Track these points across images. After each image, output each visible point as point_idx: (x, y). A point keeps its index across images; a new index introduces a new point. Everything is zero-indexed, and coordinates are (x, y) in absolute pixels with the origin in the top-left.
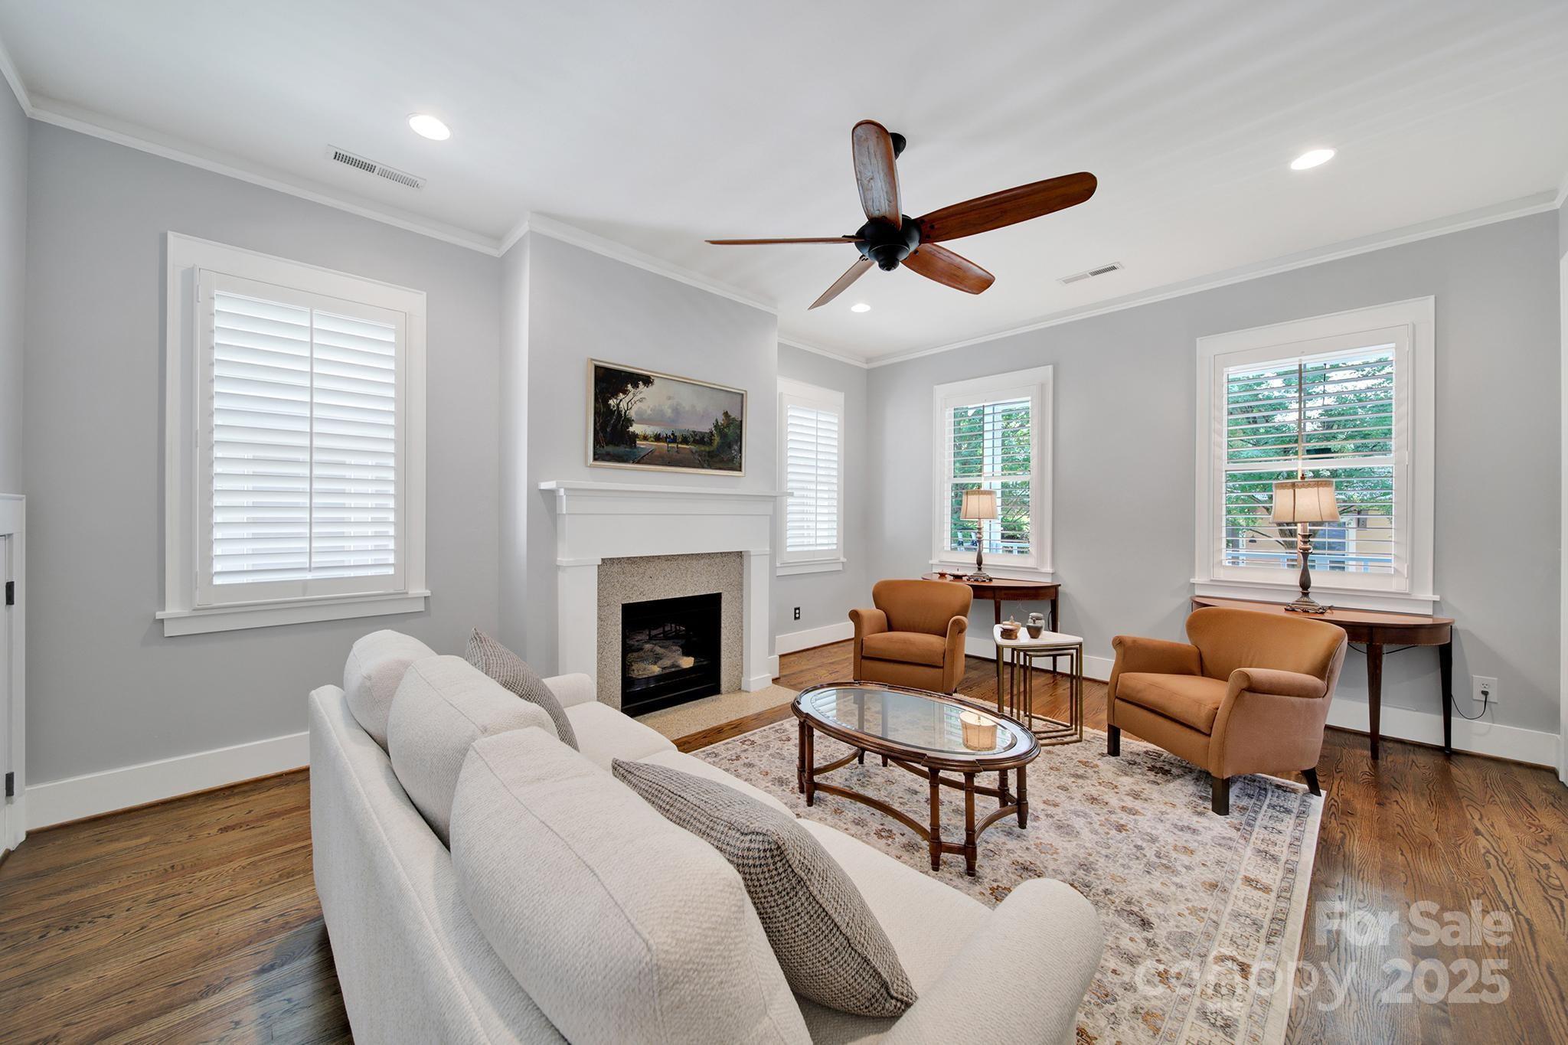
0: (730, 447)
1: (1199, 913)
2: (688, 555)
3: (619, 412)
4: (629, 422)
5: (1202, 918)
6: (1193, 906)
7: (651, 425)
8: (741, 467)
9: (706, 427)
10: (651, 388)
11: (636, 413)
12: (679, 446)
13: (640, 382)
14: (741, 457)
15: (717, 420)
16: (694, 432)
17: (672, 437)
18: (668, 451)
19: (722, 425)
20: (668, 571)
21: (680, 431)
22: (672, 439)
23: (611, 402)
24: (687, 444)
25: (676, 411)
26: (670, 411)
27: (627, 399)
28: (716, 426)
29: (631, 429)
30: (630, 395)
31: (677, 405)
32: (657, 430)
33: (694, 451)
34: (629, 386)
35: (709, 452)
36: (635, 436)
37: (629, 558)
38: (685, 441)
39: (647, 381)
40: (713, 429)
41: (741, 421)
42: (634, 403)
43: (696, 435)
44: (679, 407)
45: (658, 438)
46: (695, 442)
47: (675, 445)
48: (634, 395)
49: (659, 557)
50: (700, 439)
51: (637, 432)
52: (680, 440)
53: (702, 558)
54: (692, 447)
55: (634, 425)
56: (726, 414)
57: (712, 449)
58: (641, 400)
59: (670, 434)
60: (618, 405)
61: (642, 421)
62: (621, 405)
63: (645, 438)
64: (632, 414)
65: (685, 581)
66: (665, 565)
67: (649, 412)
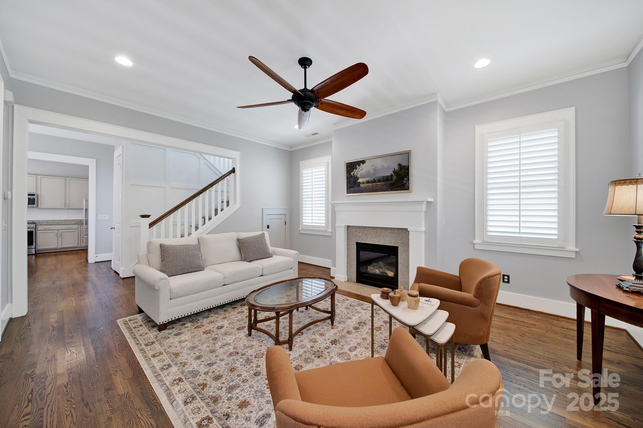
0: (402, 179)
1: (202, 386)
2: (381, 228)
3: (354, 176)
4: (358, 178)
5: (200, 386)
6: (207, 386)
7: (366, 178)
8: (409, 188)
9: (389, 173)
10: (365, 164)
11: (360, 175)
12: (377, 183)
13: (361, 164)
14: (409, 183)
15: (394, 169)
16: (383, 177)
17: (373, 181)
18: (372, 186)
19: (397, 170)
20: (373, 233)
21: (377, 178)
22: (374, 181)
23: (352, 173)
24: (380, 182)
25: (375, 170)
26: (372, 171)
27: (357, 171)
28: (394, 172)
29: (358, 181)
30: (358, 169)
31: (375, 167)
32: (367, 179)
33: (383, 184)
34: (357, 166)
35: (390, 184)
36: (360, 183)
37: (358, 226)
38: (379, 181)
39: (363, 162)
40: (393, 173)
41: (408, 166)
42: (360, 172)
43: (384, 178)
44: (376, 168)
45: (368, 182)
46: (384, 181)
47: (375, 184)
48: (359, 169)
49: (369, 227)
50: (386, 179)
51: (360, 182)
52: (377, 181)
53: (388, 230)
54: (383, 183)
55: (359, 179)
56: (400, 165)
57: (392, 182)
58: (361, 170)
59: (372, 179)
60: (354, 174)
61: (362, 177)
62: (355, 174)
63: (363, 183)
64: (359, 176)
65: (380, 238)
66: (371, 230)
67: (364, 173)
